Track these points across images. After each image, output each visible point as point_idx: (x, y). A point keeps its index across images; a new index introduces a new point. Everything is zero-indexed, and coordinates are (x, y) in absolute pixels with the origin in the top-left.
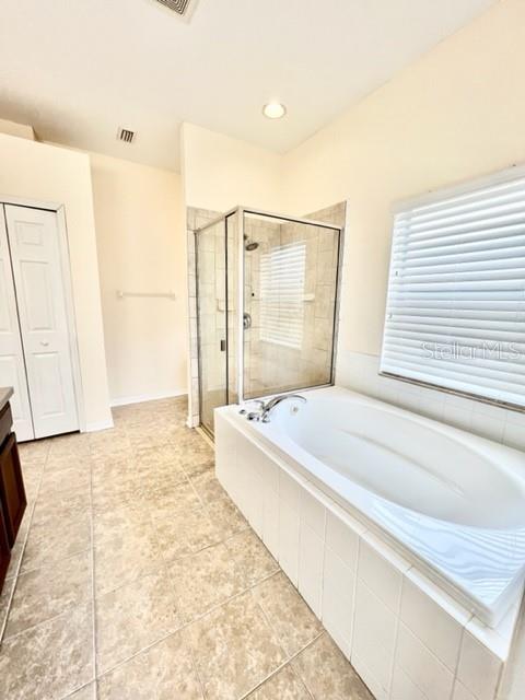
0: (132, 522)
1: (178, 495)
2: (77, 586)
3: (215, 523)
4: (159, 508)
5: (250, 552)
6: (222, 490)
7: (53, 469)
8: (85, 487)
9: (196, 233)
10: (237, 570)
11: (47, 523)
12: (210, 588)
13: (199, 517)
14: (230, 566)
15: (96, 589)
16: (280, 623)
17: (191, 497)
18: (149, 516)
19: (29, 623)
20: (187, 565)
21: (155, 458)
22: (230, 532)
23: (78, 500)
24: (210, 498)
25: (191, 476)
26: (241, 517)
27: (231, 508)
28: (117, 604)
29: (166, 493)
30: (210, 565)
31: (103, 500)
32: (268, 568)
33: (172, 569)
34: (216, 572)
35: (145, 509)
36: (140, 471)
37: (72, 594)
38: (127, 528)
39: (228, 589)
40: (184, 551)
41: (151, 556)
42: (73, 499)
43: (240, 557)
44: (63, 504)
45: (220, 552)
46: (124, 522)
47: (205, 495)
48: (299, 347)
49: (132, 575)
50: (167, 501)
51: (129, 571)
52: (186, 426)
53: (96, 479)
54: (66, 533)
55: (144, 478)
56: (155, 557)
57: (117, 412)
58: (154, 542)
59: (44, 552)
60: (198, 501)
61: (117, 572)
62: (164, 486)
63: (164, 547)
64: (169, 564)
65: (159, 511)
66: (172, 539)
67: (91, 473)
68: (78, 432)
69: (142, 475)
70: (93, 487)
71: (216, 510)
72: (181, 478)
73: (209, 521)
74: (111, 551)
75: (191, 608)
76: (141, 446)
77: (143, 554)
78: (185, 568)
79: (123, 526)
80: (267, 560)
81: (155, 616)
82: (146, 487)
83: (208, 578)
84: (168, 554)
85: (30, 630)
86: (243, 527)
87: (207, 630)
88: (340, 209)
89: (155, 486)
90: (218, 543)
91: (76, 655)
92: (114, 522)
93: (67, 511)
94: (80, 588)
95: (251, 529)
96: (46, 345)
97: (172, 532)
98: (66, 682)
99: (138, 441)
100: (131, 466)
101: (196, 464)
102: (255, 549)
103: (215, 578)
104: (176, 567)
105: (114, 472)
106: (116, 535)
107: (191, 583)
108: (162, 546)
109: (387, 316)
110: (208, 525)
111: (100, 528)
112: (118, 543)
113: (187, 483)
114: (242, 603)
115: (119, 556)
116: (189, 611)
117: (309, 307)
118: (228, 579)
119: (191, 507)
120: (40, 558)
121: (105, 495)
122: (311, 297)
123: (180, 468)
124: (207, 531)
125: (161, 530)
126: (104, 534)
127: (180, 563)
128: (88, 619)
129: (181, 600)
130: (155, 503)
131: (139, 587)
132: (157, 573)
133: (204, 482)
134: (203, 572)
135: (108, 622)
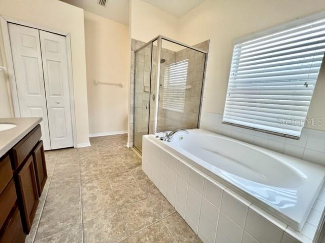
0: (101, 188)
1: (124, 177)
2: (73, 217)
3: (143, 190)
4: (114, 182)
5: (160, 202)
6: (145, 175)
7: (61, 163)
8: (77, 172)
9: (136, 52)
10: (154, 211)
11: (58, 188)
12: (142, 219)
13: (134, 187)
14: (151, 209)
15: (84, 218)
16: (177, 235)
17: (130, 178)
18: (109, 186)
20: (129, 208)
21: (112, 160)
22: (150, 194)
23: (73, 178)
24: (140, 179)
25: (130, 168)
26: (155, 187)
27: (150, 183)
28: (94, 226)
29: (118, 176)
30: (141, 208)
31: (86, 178)
32: (169, 210)
33: (122, 210)
34: (144, 212)
35: (107, 182)
36: (104, 165)
37: (71, 220)
38: (98, 191)
39: (150, 219)
40: (128, 202)
41: (111, 204)
42: (71, 177)
43: (156, 205)
44: (66, 179)
45: (145, 203)
46: (97, 188)
47: (137, 177)
48: (182, 111)
49: (102, 212)
50: (118, 179)
51: (100, 210)
52: (126, 147)
53: (83, 168)
54: (67, 193)
55: (106, 169)
56: (113, 204)
57: (92, 140)
58: (113, 198)
59: (56, 201)
61: (94, 211)
62: (116, 173)
63: (117, 200)
64: (120, 207)
65: (114, 183)
66: (121, 197)
67: (80, 166)
68: (73, 147)
69: (105, 167)
70: (81, 172)
71: (143, 184)
72: (125, 169)
74: (91, 201)
75: (132, 228)
76: (105, 155)
77: (107, 203)
78: (128, 210)
79: (97, 190)
80: (169, 207)
81: (114, 232)
82: (107, 172)
83: (140, 214)
84: (120, 203)
85: (49, 237)
86: (157, 192)
87: (141, 238)
88: (206, 44)
89: (112, 172)
90: (144, 199)
92: (92, 188)
93: (68, 183)
94: (75, 218)
95: (160, 193)
96: (59, 103)
99: (102, 153)
100: (100, 163)
101: (132, 163)
102: (162, 202)
103: (144, 215)
104: (124, 209)
105: (91, 166)
106: (93, 194)
107: (132, 216)
108: (117, 199)
109: (228, 95)
110: (139, 190)
111: (85, 190)
112: (94, 197)
113: (128, 171)
114: (158, 226)
115: (95, 204)
116: (132, 229)
117: (188, 92)
118: (150, 214)
119: (130, 182)
121: (87, 176)
122: (190, 87)
123: (124, 165)
124: (139, 193)
125: (116, 192)
126: (87, 193)
127: (126, 207)
128: (79, 232)
129: (127, 224)
130: (112, 180)
131: (105, 218)
132: (114, 212)
133: (136, 171)
134: (137, 211)
135: (90, 234)
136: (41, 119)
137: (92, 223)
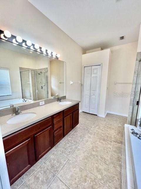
0: (92, 140)
1: (106, 143)
2: (77, 142)
3: (110, 159)
4: (100, 142)
5: (114, 177)
7: (88, 120)
8: (90, 127)
10: (106, 176)
11: (81, 129)
12: (95, 171)
13: (107, 153)
14: (105, 173)
15: (78, 146)
17: (109, 146)
18: (96, 142)
19: (69, 141)
20: (95, 159)
21: (108, 130)
22: (113, 165)
23: (87, 128)
24: (115, 151)
25: (114, 141)
26: (121, 165)
27: (119, 160)
28: (79, 152)
29: (104, 140)
30: (100, 166)
31: (91, 131)
33: (91, 157)
35: (97, 139)
36: (102, 131)
37: (75, 143)
39: (99, 177)
40: (97, 156)
43: (110, 175)
44: (85, 127)
45: (105, 166)
46: (91, 139)
47: (114, 149)
49: (84, 150)
50: (102, 142)
51: (85, 148)
53: (93, 126)
54: (82, 133)
55: (102, 133)
56: (91, 151)
57: (108, 115)
58: (93, 148)
60: (110, 149)
61: (83, 146)
62: (105, 138)
64: (92, 155)
66: (97, 151)
67: (93, 125)
68: (97, 115)
69: (102, 132)
70: (91, 128)
71: (114, 156)
72: (111, 140)
73: (109, 157)
74: (85, 142)
76: (107, 125)
77: (89, 148)
78: (94, 160)
79: (90, 139)
81: (82, 161)
82: (101, 135)
83: (97, 168)
84: (94, 153)
86: (119, 169)
87: (88, 177)
89: (103, 136)
90: (106, 164)
91: (69, 152)
92: (90, 137)
93: (85, 129)
95: (121, 172)
96: (94, 94)
97: (98, 149)
98: (66, 154)
99: (107, 124)
100: (101, 128)
101: (118, 139)
103: (99, 170)
104: (93, 157)
105: (97, 127)
106: (88, 140)
107: (93, 164)
108: (94, 150)
111: (86, 136)
112: (87, 141)
113: (111, 142)
114: (100, 184)
115: (85, 144)
116: (88, 169)
118: (102, 174)
119: (107, 149)
120: (76, 133)
123: (113, 137)
124: (106, 158)
125: (96, 147)
126: (86, 138)
127: (94, 157)
128: (74, 149)
129: (88, 164)
130: (100, 140)
131: (84, 153)
132: (88, 154)
133: (117, 146)
134: (97, 165)
135: (76, 153)
136: (80, 102)
137: (79, 150)
